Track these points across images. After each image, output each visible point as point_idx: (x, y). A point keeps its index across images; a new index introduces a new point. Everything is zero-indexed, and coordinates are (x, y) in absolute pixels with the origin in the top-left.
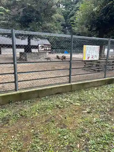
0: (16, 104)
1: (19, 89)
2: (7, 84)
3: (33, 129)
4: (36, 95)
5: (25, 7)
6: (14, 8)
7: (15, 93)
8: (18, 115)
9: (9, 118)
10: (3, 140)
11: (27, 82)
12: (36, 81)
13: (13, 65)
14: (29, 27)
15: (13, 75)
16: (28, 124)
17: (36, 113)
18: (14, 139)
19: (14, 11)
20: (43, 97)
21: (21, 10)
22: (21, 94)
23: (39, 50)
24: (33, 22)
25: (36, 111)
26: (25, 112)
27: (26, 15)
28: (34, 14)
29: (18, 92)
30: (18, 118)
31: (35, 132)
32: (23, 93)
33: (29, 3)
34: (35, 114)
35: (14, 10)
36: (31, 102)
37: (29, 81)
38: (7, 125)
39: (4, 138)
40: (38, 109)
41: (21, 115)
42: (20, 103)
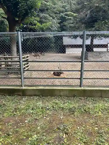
0: (80, 99)
1: (83, 86)
2: (71, 80)
3: (97, 127)
4: (99, 94)
5: (92, 8)
6: (82, 11)
7: (80, 88)
8: (82, 109)
9: (74, 110)
10: (70, 127)
11: (89, 80)
12: (98, 80)
13: (81, 63)
14: (94, 27)
15: (80, 73)
16: (91, 121)
17: (100, 113)
18: (79, 130)
19: (82, 15)
20: (107, 98)
21: (89, 12)
22: (84, 91)
23: (107, 49)
24: (99, 21)
25: (100, 110)
26: (89, 108)
27: (93, 15)
28: (101, 13)
29: (82, 88)
30: (83, 112)
31: (100, 131)
32: (86, 90)
33: (97, 4)
34: (98, 113)
35: (82, 13)
36: (93, 100)
37: (91, 80)
38: (73, 116)
39: (71, 126)
40: (102, 109)
41: (85, 110)
42: (83, 98)
